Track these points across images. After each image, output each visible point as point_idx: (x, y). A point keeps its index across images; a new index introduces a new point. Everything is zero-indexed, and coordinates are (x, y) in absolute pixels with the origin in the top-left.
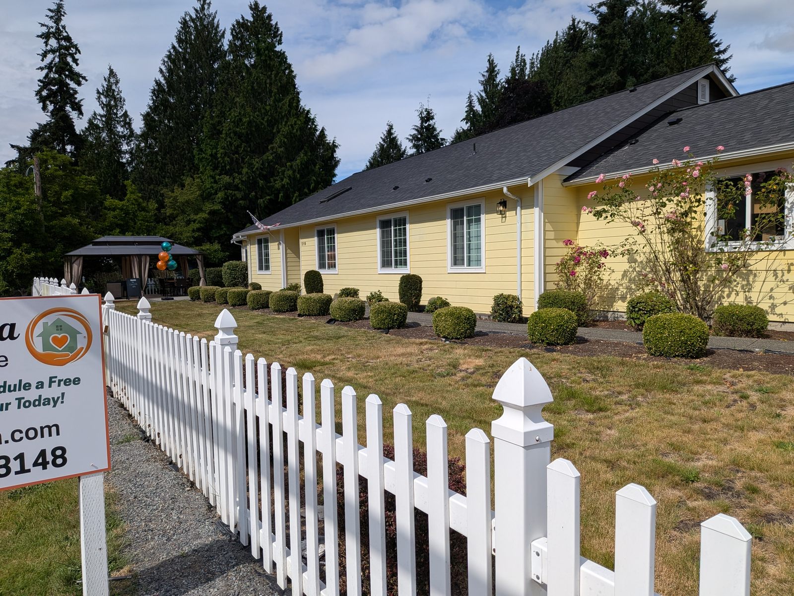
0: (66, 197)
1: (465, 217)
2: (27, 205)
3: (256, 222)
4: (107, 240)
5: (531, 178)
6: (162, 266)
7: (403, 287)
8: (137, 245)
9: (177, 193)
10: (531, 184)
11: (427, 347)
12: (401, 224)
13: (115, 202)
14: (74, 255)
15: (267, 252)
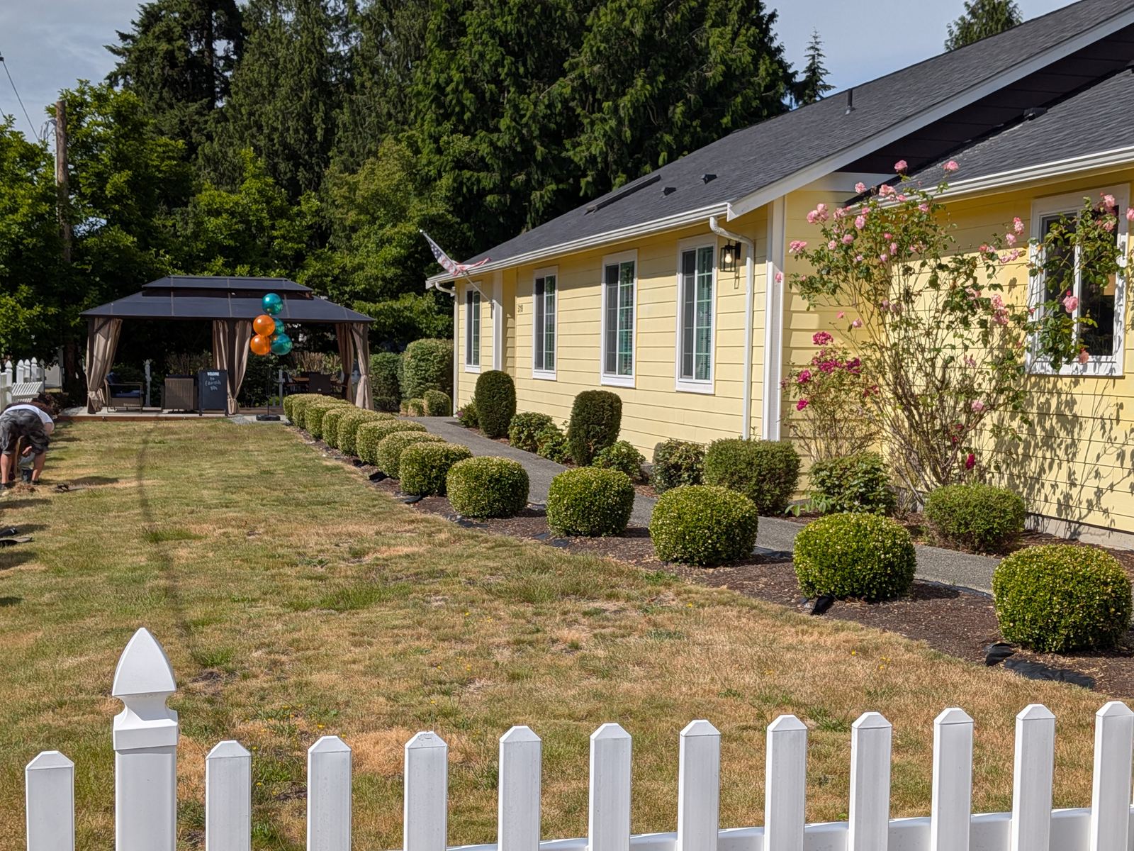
0: (115, 186)
1: (696, 272)
2: (28, 205)
3: (440, 255)
4: (172, 285)
5: (731, 203)
6: (260, 346)
7: (575, 416)
8: (232, 297)
9: (362, 174)
10: (735, 216)
11: (411, 527)
12: (629, 276)
13: (220, 195)
14: (99, 317)
15: (477, 323)
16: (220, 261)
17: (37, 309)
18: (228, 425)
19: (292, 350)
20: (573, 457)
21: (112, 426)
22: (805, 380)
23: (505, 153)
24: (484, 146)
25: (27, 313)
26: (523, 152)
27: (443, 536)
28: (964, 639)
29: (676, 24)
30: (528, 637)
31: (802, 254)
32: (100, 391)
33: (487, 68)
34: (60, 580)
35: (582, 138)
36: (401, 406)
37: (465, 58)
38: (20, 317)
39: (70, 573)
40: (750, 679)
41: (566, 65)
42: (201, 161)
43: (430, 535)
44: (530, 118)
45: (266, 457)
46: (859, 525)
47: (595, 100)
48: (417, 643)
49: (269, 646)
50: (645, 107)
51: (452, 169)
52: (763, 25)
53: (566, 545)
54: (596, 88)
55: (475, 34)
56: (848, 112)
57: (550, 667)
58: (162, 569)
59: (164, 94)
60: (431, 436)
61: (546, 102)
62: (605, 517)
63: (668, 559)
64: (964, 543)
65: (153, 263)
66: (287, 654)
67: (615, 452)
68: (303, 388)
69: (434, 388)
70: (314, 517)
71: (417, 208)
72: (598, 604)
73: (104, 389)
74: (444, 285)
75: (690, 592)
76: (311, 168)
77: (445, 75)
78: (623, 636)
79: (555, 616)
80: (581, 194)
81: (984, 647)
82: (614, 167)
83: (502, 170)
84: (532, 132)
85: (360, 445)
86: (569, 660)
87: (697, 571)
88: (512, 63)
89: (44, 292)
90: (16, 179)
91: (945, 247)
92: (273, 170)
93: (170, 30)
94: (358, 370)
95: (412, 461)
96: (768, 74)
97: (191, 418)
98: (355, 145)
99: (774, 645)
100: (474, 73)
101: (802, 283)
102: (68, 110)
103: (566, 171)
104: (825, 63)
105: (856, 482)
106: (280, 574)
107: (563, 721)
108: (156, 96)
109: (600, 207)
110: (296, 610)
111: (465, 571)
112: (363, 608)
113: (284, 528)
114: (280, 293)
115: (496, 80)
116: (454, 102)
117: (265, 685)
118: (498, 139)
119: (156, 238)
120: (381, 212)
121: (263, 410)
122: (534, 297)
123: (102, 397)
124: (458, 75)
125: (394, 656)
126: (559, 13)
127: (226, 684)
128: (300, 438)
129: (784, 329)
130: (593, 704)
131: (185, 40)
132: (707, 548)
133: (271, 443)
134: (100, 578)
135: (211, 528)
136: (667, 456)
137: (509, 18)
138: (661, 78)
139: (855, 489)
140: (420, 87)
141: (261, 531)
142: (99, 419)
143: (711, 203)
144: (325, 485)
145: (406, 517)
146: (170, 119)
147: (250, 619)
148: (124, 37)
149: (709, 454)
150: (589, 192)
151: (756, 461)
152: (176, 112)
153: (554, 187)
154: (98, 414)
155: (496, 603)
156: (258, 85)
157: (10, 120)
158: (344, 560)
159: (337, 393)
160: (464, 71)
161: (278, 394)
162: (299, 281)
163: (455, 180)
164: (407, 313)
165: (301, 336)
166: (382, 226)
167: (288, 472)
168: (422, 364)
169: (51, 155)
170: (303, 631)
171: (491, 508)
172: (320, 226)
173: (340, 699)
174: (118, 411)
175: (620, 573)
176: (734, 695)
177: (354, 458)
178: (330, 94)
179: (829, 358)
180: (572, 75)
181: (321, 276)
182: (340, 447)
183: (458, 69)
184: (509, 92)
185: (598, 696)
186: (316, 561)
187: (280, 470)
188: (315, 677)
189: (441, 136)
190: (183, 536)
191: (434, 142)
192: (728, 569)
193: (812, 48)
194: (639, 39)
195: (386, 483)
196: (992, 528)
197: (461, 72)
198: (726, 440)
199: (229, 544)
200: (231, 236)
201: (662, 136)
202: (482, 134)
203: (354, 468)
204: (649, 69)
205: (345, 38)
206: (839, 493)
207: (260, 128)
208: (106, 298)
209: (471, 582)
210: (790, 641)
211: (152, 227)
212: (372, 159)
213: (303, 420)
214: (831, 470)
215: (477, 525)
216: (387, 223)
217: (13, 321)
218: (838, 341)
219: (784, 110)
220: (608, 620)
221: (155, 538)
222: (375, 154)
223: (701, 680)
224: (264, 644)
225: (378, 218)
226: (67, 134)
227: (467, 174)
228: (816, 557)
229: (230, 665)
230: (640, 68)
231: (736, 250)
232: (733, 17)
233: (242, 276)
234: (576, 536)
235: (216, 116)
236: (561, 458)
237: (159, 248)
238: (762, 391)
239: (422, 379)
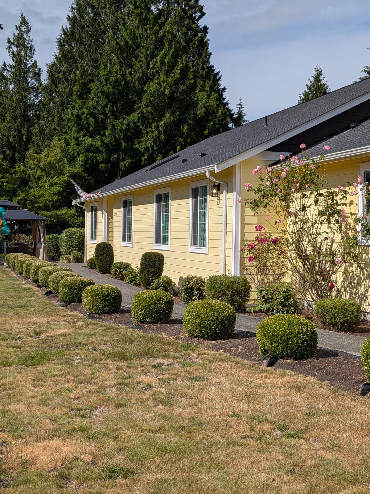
1: (199, 197)
3: (79, 190)
5: (216, 165)
7: (142, 264)
9: (43, 154)
10: (218, 171)
11: (64, 319)
12: (167, 200)
15: (96, 221)
19: (10, 233)
20: (141, 283)
22: (252, 247)
23: (108, 145)
24: (99, 142)
26: (116, 145)
27: (80, 324)
28: (347, 380)
29: (184, 90)
30: (125, 381)
31: (250, 189)
33: (100, 108)
35: (142, 139)
36: (60, 258)
37: (90, 104)
40: (243, 405)
41: (135, 107)
43: (74, 323)
44: (119, 130)
46: (290, 321)
47: (148, 123)
48: (67, 385)
50: (170, 126)
51: (84, 152)
52: (220, 93)
53: (141, 328)
54: (148, 117)
55: (95, 93)
56: (265, 126)
57: (137, 399)
60: (74, 274)
61: (127, 123)
62: (160, 314)
63: (192, 336)
64: (334, 326)
67: (161, 281)
68: (15, 251)
69: (75, 250)
70: (17, 314)
71: (68, 169)
72: (159, 361)
74: (80, 204)
75: (205, 354)
76: (21, 152)
77: (81, 111)
78: (174, 380)
79: (138, 368)
80: (142, 164)
81: (358, 385)
82: (157, 152)
83: (107, 153)
84: (120, 136)
85: (40, 278)
86: (147, 395)
87: (207, 342)
88: (111, 106)
91: (323, 185)
92: (4, 153)
94: (41, 242)
95: (65, 286)
96: (222, 114)
98: (40, 142)
99: (252, 385)
100: (94, 110)
101: (251, 203)
103: (135, 154)
104: (245, 111)
105: (280, 297)
107: (146, 433)
109: (151, 169)
110: (5, 366)
111: (91, 343)
112: (39, 364)
113: (2, 320)
114: (5, 207)
115: (104, 113)
116: (85, 123)
118: (105, 139)
120: (52, 171)
122: (122, 209)
124: (87, 111)
125: (55, 393)
126: (132, 84)
128: (13, 274)
129: (241, 223)
130: (161, 423)
132: (211, 331)
136: (187, 283)
137: (110, 86)
138: (178, 113)
139: (280, 300)
140: (70, 116)
143: (206, 165)
144: (23, 297)
145: (63, 313)
149: (208, 283)
150: (146, 163)
151: (230, 286)
153: (130, 160)
155: (108, 360)
158: (31, 336)
159: (31, 253)
160: (89, 109)
161: (4, 253)
162: (14, 202)
163: (85, 157)
164: (63, 216)
165: (15, 226)
166: (52, 178)
167: (6, 291)
168: (70, 239)
170: (7, 378)
171: (104, 309)
172: (25, 178)
173: (26, 420)
175: (169, 344)
176: (236, 416)
177: (38, 284)
178: (29, 120)
179: (263, 237)
180: (138, 112)
181: (24, 200)
182: (31, 278)
183: (87, 108)
184: (110, 119)
185: (164, 417)
186: (17, 337)
188: (12, 407)
189: (79, 138)
191: (76, 140)
192: (222, 341)
193: (239, 104)
194: (167, 96)
195: (53, 296)
196: (347, 320)
198: (216, 276)
201: (178, 139)
202: (98, 137)
203: (37, 288)
204: (172, 110)
205: (37, 96)
206: (272, 302)
209: (95, 349)
210: (260, 382)
212: (48, 148)
213: (14, 265)
214: (267, 291)
215: (97, 318)
216: (55, 176)
218: (267, 230)
219: (229, 129)
220: (165, 370)
222: (49, 146)
223: (217, 407)
225: (50, 174)
227: (91, 154)
228: (269, 337)
230: (168, 109)
231: (218, 187)
232: (207, 89)
234: (146, 324)
236: (135, 283)
238: (231, 252)
239: (70, 246)
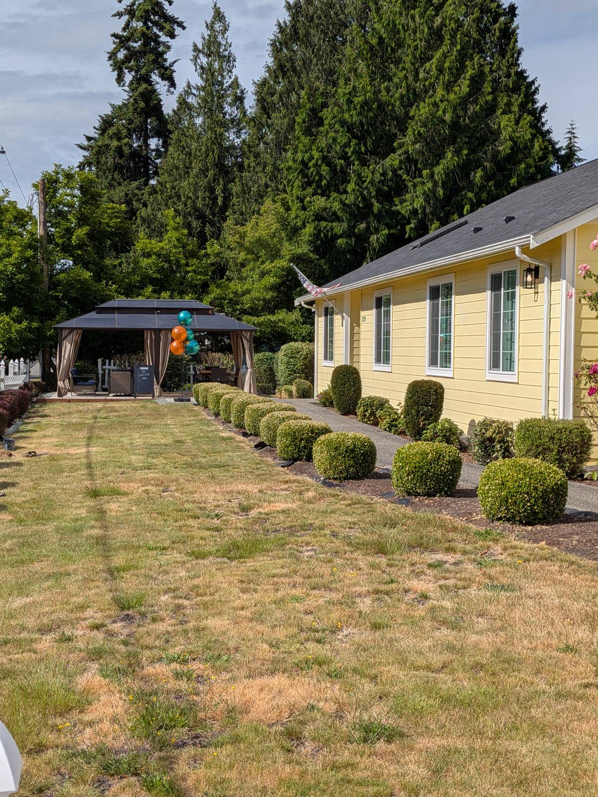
1: (502, 289)
2: (19, 251)
3: (305, 281)
4: (116, 306)
5: (533, 234)
6: (177, 349)
7: (408, 399)
8: (158, 313)
9: (249, 226)
10: (536, 245)
11: (286, 486)
13: (150, 243)
14: (66, 328)
15: (332, 330)
16: (150, 289)
17: (25, 324)
18: (154, 405)
19: (200, 351)
20: (407, 431)
21: (73, 407)
22: (595, 371)
23: (351, 208)
24: (336, 203)
25: (18, 327)
26: (364, 207)
27: (311, 494)
29: (476, 112)
30: (385, 587)
31: (588, 274)
32: (67, 381)
33: (338, 148)
34: (20, 528)
35: (407, 196)
36: (276, 391)
37: (323, 142)
38: (13, 330)
39: (29, 523)
40: (582, 633)
41: (395, 144)
42: (139, 221)
43: (300, 494)
44: (369, 183)
45: (180, 429)
47: (416, 169)
48: (294, 591)
49: (174, 591)
50: (453, 173)
51: (313, 221)
52: (537, 115)
53: (408, 503)
54: (417, 161)
55: (330, 125)
57: (405, 616)
58: (97, 520)
59: (115, 176)
60: (299, 415)
61: (381, 171)
62: (438, 481)
63: (493, 518)
65: (104, 291)
66: (188, 599)
67: (440, 427)
68: (207, 379)
69: (300, 377)
70: (213, 477)
71: (288, 249)
72: (439, 556)
73: (69, 379)
74: (307, 303)
75: (515, 547)
76: (214, 224)
77: (308, 154)
78: (464, 588)
79: (405, 567)
80: (407, 236)
82: (430, 217)
83: (349, 221)
84: (371, 193)
85: (247, 421)
86: (421, 611)
87: (518, 528)
88: (356, 144)
89: (29, 312)
90: (11, 234)
92: (188, 226)
93: (119, 132)
94: (246, 364)
95: (286, 434)
96: (541, 149)
97: (129, 400)
98: (244, 207)
100: (328, 152)
101: (590, 298)
102: (47, 185)
103: (396, 220)
104: (579, 143)
106: (186, 526)
107: (422, 673)
108: (110, 177)
109: (422, 245)
110: (197, 558)
111: (329, 525)
112: (249, 557)
113: (190, 487)
114: (192, 311)
115: (345, 157)
116: (314, 173)
117: (170, 629)
118: (346, 199)
119: (106, 273)
120: (263, 252)
121: (178, 394)
122: (374, 311)
123: (68, 386)
124: (317, 154)
125: (275, 602)
126: (390, 107)
127: (139, 626)
128: (204, 415)
129: (576, 332)
130: (446, 657)
131: (130, 138)
132: (526, 509)
133: (183, 419)
134: (50, 527)
135: (136, 487)
136: (483, 431)
137: (354, 112)
138: (465, 152)
140: (290, 163)
141: (174, 488)
142: (65, 401)
143: (515, 236)
144: (221, 452)
145: (283, 477)
146: (119, 192)
147: (160, 566)
148: (89, 139)
149: (518, 430)
150: (412, 235)
151: (557, 436)
152: (123, 188)
153: (386, 231)
154: (65, 397)
155: (356, 554)
156: (177, 168)
157: (7, 192)
158: (235, 513)
159: (232, 381)
160: (321, 151)
161: (189, 382)
162: (205, 302)
163: (315, 229)
164: (281, 324)
165: (206, 340)
166: (263, 263)
167: (195, 442)
168: (291, 360)
169: (35, 216)
170: (202, 578)
171: (347, 472)
172: (220, 265)
173: (232, 644)
174: (79, 395)
175: (455, 529)
176: (572, 651)
177: (243, 430)
178: (227, 173)
180: (399, 152)
181: (220, 299)
182: (233, 422)
183: (317, 150)
184: (354, 165)
185: (451, 648)
186: (213, 514)
187: (188, 440)
188: (210, 622)
189: (305, 198)
190: (115, 493)
191: (300, 202)
192: (544, 527)
193: (569, 132)
194: (448, 124)
195: (266, 451)
197: (320, 152)
198: (532, 419)
199: (148, 500)
200: (158, 271)
201: (466, 194)
202: (334, 195)
203: (243, 438)
204: (456, 146)
205: (238, 134)
207: (179, 197)
208: (71, 315)
209: (334, 535)
211: (104, 266)
212: (256, 216)
213: (206, 401)
215: (337, 485)
216: (267, 260)
217: (8, 332)
219: (552, 174)
220: (450, 572)
221: (95, 494)
222: (258, 213)
223: (539, 635)
224: (169, 589)
225: (260, 257)
226: (46, 202)
227: (323, 224)
229: (143, 608)
230: (449, 145)
231: (535, 272)
232: (515, 108)
233: (165, 299)
234: (416, 496)
235: (149, 190)
236: (396, 431)
237: (108, 280)
238: (557, 381)
239: (291, 371)
